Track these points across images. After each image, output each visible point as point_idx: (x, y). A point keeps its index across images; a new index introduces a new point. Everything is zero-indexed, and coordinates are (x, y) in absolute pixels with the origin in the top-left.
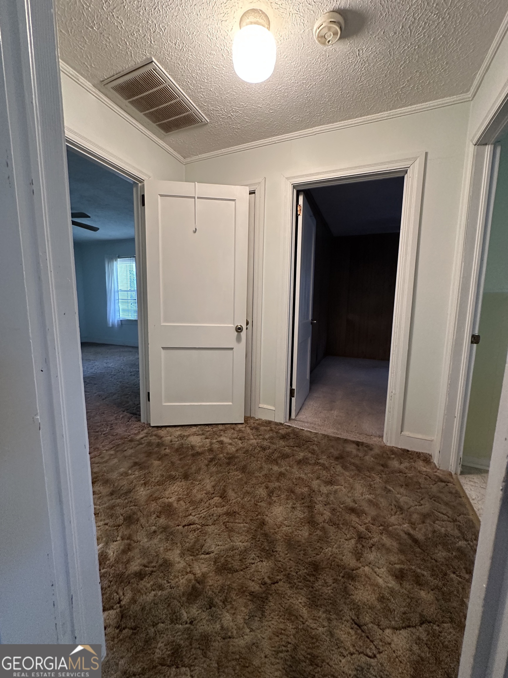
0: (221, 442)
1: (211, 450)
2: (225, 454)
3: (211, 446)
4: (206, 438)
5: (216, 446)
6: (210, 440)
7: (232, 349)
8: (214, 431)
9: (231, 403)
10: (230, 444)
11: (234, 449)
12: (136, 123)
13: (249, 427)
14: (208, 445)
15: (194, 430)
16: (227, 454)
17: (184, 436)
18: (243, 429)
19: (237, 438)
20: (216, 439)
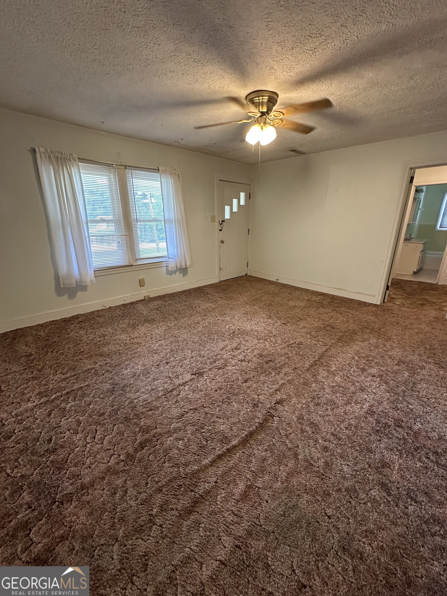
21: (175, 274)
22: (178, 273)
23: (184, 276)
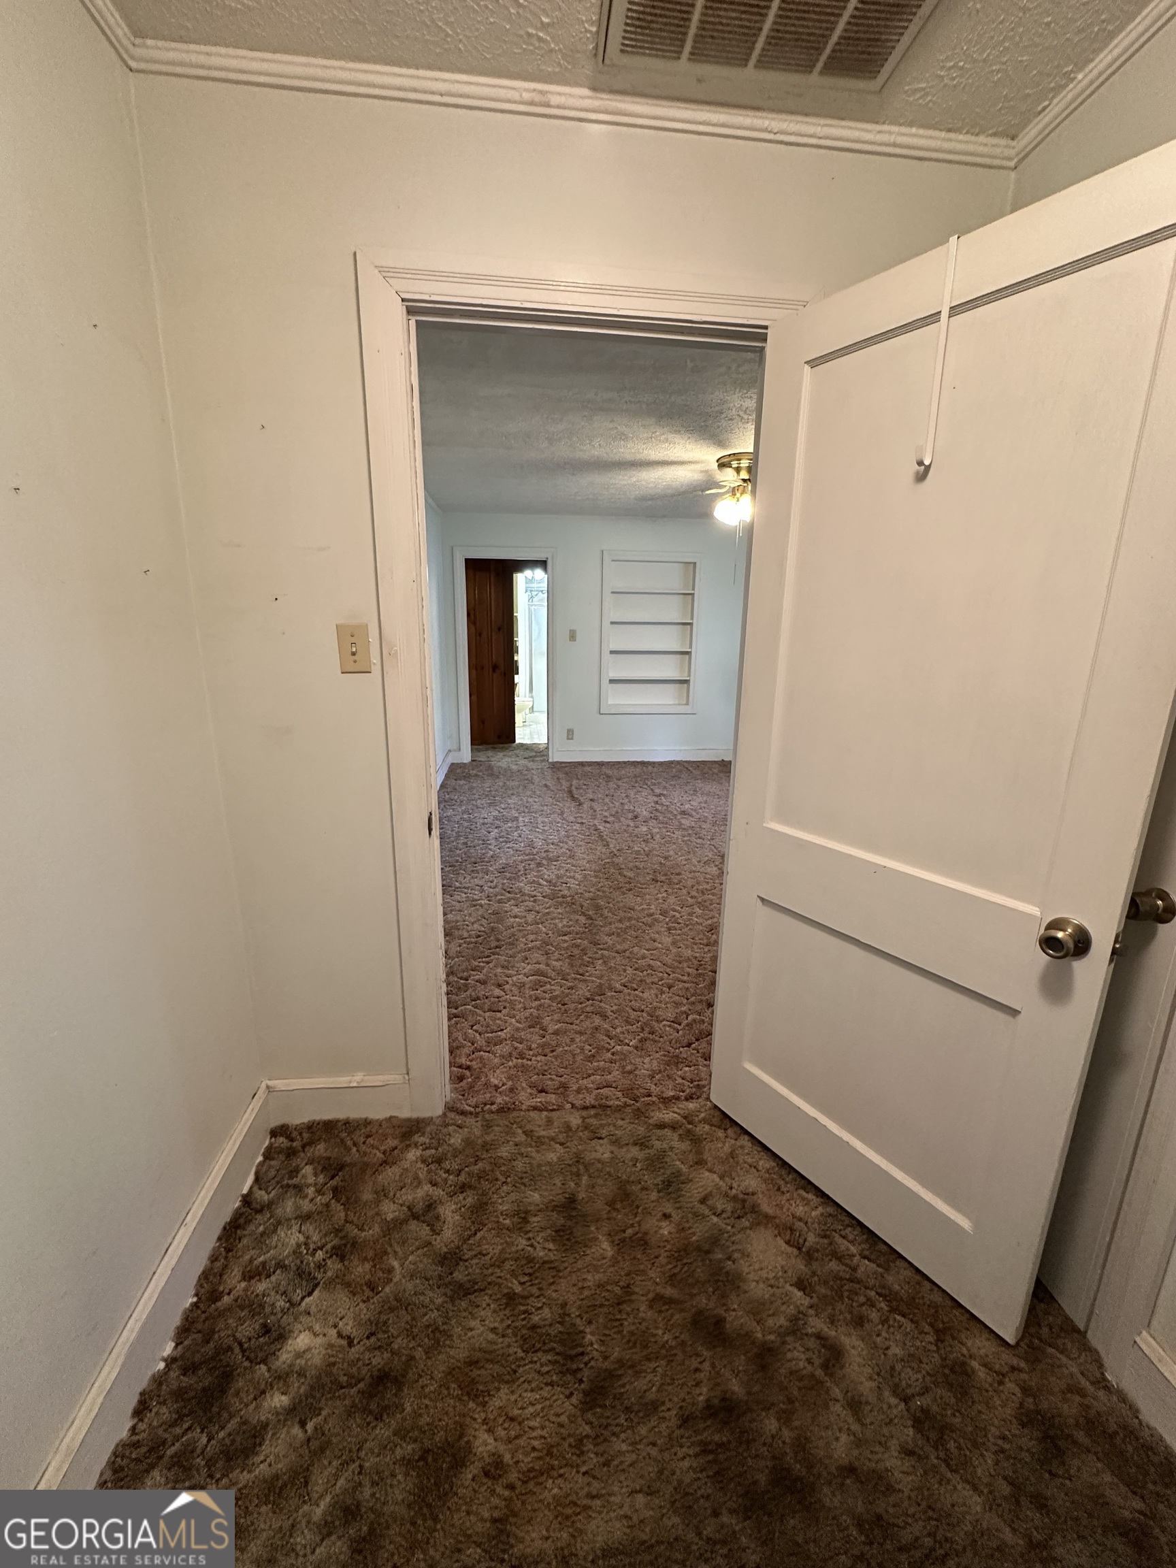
0: (833, 1356)
1: (765, 1357)
2: (786, 1434)
3: (783, 1334)
4: (801, 1285)
5: (798, 1357)
6: (806, 1301)
7: (1014, 1013)
8: (860, 1274)
9: (965, 1223)
10: (855, 1405)
11: (841, 1449)
12: (758, 122)
13: (1026, 1390)
14: (782, 1321)
15: (800, 1210)
16: (801, 1444)
17: (754, 1209)
18: (982, 1373)
19: (906, 1400)
20: (832, 1321)
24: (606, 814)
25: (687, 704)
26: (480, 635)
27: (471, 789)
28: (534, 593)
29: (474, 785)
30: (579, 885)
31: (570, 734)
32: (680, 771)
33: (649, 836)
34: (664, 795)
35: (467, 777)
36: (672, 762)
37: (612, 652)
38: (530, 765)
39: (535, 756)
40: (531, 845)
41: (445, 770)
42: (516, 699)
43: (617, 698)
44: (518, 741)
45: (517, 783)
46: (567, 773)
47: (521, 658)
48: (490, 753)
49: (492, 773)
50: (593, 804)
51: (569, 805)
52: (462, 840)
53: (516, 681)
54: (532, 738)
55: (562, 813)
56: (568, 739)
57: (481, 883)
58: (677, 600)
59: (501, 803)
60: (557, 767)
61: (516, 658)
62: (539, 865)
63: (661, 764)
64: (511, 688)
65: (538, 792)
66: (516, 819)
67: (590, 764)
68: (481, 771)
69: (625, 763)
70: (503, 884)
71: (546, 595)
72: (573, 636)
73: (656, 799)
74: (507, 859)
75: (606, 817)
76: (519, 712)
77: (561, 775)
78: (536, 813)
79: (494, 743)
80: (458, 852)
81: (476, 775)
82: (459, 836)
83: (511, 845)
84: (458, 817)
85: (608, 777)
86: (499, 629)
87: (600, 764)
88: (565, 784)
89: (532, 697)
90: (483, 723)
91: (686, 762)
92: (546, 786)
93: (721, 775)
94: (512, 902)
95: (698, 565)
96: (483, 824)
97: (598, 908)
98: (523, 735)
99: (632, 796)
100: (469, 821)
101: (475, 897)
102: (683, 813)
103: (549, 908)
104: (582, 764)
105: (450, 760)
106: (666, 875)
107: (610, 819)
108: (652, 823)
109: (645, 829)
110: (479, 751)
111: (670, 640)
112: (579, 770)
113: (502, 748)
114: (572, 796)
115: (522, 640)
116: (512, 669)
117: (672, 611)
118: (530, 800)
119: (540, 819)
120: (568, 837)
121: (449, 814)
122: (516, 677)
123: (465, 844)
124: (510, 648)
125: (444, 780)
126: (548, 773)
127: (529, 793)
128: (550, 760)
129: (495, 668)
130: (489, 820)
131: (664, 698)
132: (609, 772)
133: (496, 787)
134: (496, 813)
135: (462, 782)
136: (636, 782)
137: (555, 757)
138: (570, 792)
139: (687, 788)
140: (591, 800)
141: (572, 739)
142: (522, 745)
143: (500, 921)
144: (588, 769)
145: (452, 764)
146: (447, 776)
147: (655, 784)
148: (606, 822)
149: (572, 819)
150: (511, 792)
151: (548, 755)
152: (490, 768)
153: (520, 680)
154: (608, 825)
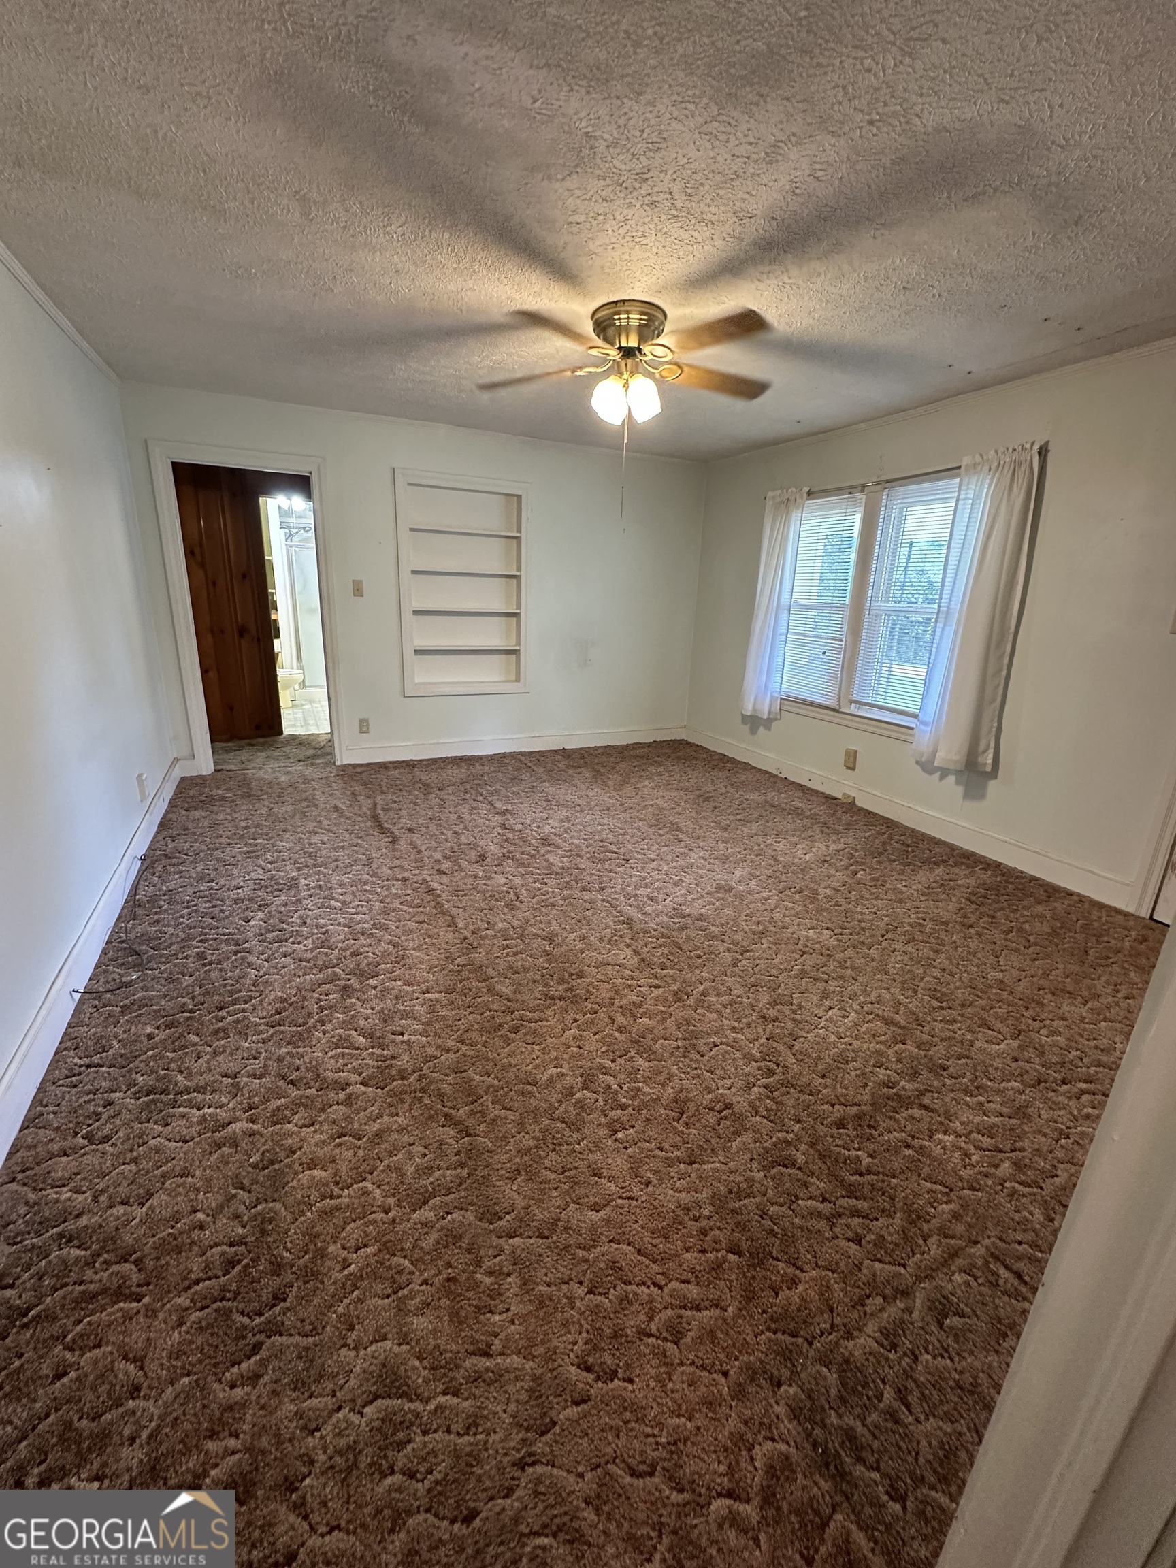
21: (942, 778)
22: (951, 779)
23: (967, 795)
24: (438, 856)
25: (518, 680)
26: (214, 584)
27: (214, 826)
28: (295, 531)
29: (220, 817)
30: (424, 1033)
31: (364, 726)
32: (519, 770)
33: (512, 896)
34: (511, 813)
35: (207, 803)
36: (503, 756)
37: (416, 613)
38: (309, 772)
39: (314, 757)
40: (324, 943)
41: (168, 793)
42: (278, 670)
43: (426, 674)
44: (287, 731)
45: (290, 808)
46: (364, 784)
47: (282, 616)
48: (245, 754)
49: (249, 792)
50: (415, 837)
51: (376, 845)
52: (196, 947)
53: (276, 650)
54: (307, 724)
55: (369, 863)
56: (362, 732)
57: (232, 1067)
58: (497, 544)
59: (266, 850)
60: (351, 773)
61: (273, 617)
62: (346, 991)
63: (491, 758)
64: (270, 660)
65: (325, 823)
66: (293, 884)
67: (397, 765)
68: (229, 790)
69: (443, 760)
70: (280, 1060)
71: (312, 534)
72: (358, 590)
73: (500, 819)
74: (283, 989)
75: (438, 861)
76: (286, 687)
77: (358, 789)
78: (324, 865)
79: (250, 738)
80: (187, 981)
81: (223, 798)
82: (190, 938)
83: (288, 947)
84: (190, 890)
85: (427, 785)
86: (244, 576)
87: (410, 765)
88: (366, 804)
89: (302, 668)
90: (232, 709)
91: (522, 754)
92: (336, 809)
93: (571, 772)
94: (301, 1116)
95: (523, 498)
96: (236, 901)
97: (472, 1094)
98: (293, 722)
99: (466, 816)
100: (211, 897)
101: (222, 1114)
102: (545, 841)
103: (380, 1116)
104: (384, 766)
105: (178, 773)
106: (562, 981)
107: (446, 865)
108: (509, 866)
109: (501, 880)
110: (228, 751)
111: (492, 598)
112: (382, 777)
113: (263, 744)
114: (380, 826)
115: (281, 590)
116: (271, 631)
117: (491, 558)
118: (314, 839)
119: (335, 879)
120: (385, 913)
121: (172, 885)
122: (276, 642)
123: (201, 956)
124: (263, 603)
125: (167, 812)
126: (337, 786)
127: (311, 825)
128: (338, 763)
129: (242, 632)
130: (246, 892)
131: (488, 673)
132: (425, 777)
133: (257, 818)
134: (258, 874)
135: (197, 814)
136: (466, 792)
137: (344, 757)
138: (375, 817)
139: (537, 797)
140: (410, 830)
141: (367, 732)
142: (293, 738)
143: (277, 1185)
144: (395, 773)
145: (183, 779)
146: (172, 805)
147: (492, 794)
148: (440, 872)
149: (386, 871)
150: (282, 826)
151: (331, 754)
152: (245, 783)
153: (283, 646)
154: (445, 879)
